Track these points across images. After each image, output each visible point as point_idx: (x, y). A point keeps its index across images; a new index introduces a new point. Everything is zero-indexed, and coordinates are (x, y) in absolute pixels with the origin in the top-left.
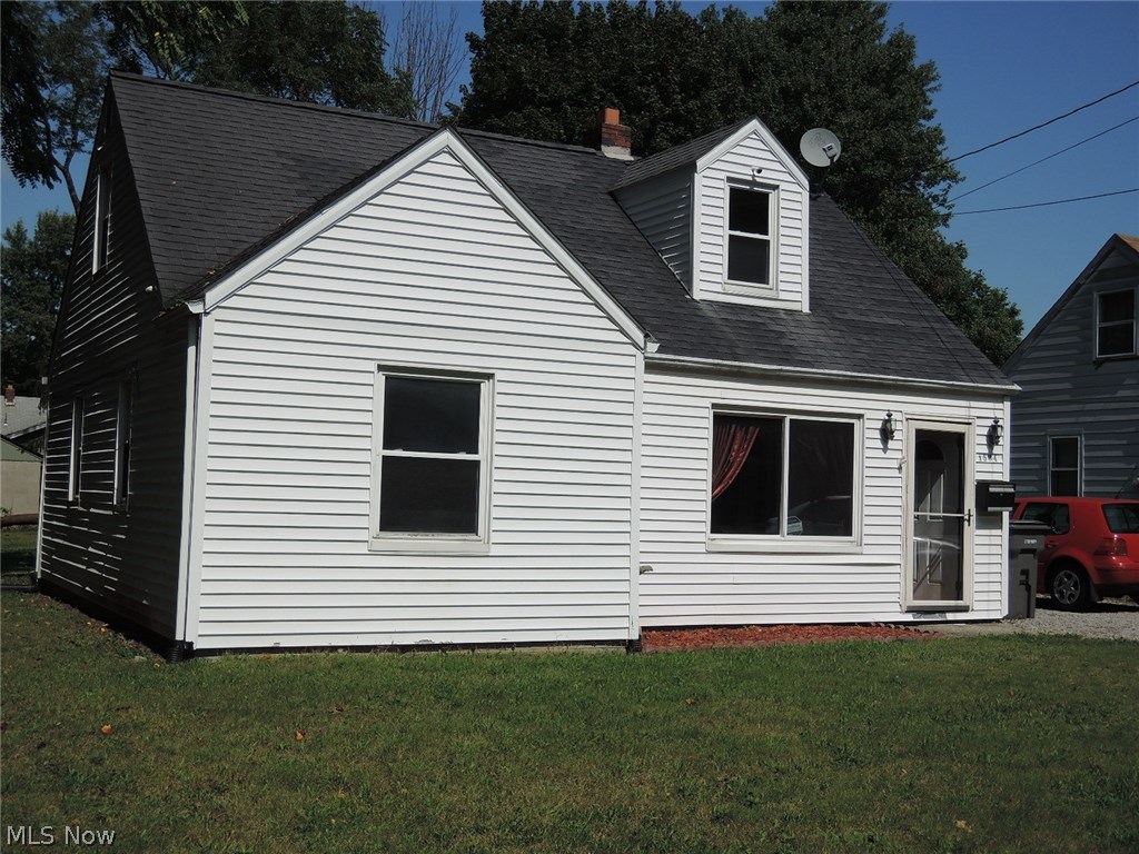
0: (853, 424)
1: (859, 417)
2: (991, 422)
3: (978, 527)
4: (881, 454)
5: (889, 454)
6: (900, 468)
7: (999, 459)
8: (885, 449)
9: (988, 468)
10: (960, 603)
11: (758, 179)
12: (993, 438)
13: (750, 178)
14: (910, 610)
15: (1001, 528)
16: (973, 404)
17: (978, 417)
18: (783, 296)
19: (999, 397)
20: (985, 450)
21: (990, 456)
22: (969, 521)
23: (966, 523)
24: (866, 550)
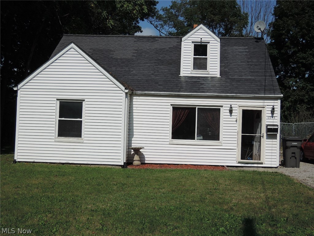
0: (220, 109)
1: (222, 106)
2: (272, 107)
3: (267, 139)
4: (230, 117)
5: (232, 117)
6: (236, 121)
7: (276, 118)
8: (231, 116)
9: (272, 121)
10: (259, 161)
11: (202, 41)
12: (273, 111)
13: (200, 41)
14: (239, 163)
15: (276, 139)
16: (265, 101)
17: (267, 105)
18: (210, 73)
19: (276, 99)
20: (271, 115)
21: (272, 117)
22: (263, 137)
23: (262, 137)
24: (223, 145)
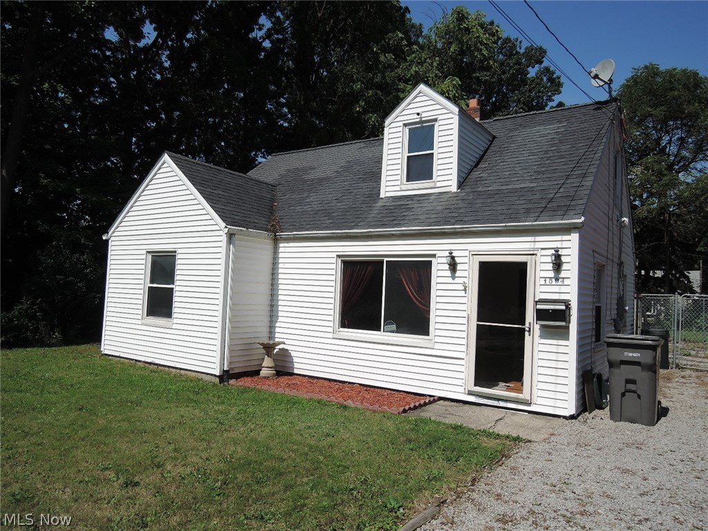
0: (431, 261)
1: (434, 256)
2: (553, 252)
3: (541, 337)
4: (450, 280)
5: (457, 280)
6: (465, 290)
7: (566, 282)
8: (453, 277)
9: (556, 289)
10: (520, 396)
11: (423, 119)
12: (558, 264)
13: (418, 120)
15: (567, 339)
16: (538, 239)
17: (542, 249)
18: (439, 184)
19: (567, 230)
20: (552, 274)
21: (557, 280)
22: (529, 331)
23: (527, 333)
24: (437, 346)
